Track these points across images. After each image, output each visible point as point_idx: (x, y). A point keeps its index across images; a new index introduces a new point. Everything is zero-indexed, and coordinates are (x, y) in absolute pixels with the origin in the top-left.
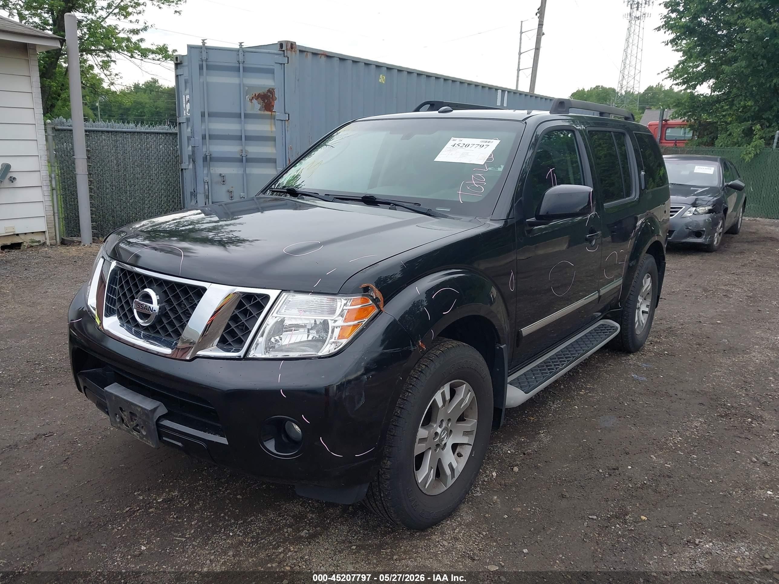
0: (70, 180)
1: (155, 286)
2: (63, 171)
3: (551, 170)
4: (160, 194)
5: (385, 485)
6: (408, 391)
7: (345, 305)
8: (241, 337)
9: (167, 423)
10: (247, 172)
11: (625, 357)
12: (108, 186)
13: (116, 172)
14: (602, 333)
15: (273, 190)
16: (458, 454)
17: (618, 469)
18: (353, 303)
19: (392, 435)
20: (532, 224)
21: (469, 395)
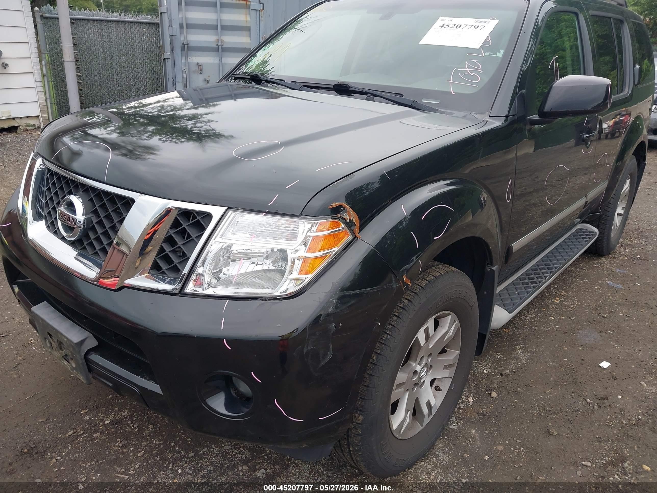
0: (60, 67)
1: (81, 193)
2: (53, 59)
3: (554, 58)
4: (146, 83)
5: (356, 440)
6: (386, 333)
7: (309, 230)
8: (178, 265)
9: (95, 358)
10: (223, 62)
11: (596, 260)
12: (96, 74)
13: (102, 60)
14: (582, 240)
15: (236, 76)
16: (435, 388)
17: (607, 398)
18: (320, 228)
19: (365, 386)
20: (533, 122)
21: (454, 326)
